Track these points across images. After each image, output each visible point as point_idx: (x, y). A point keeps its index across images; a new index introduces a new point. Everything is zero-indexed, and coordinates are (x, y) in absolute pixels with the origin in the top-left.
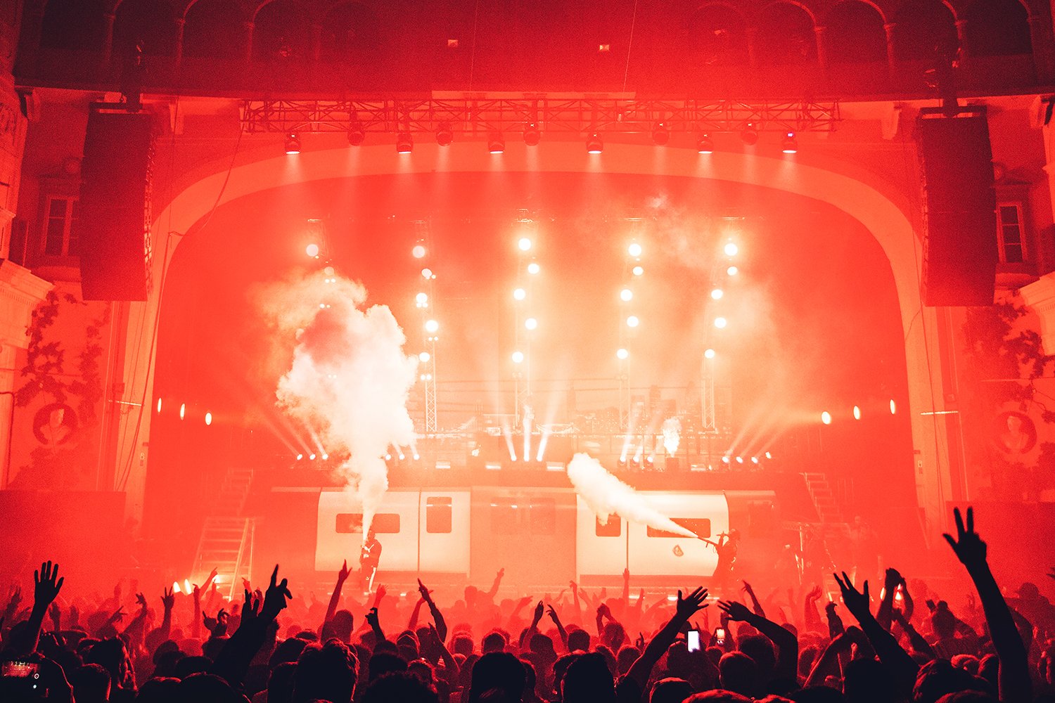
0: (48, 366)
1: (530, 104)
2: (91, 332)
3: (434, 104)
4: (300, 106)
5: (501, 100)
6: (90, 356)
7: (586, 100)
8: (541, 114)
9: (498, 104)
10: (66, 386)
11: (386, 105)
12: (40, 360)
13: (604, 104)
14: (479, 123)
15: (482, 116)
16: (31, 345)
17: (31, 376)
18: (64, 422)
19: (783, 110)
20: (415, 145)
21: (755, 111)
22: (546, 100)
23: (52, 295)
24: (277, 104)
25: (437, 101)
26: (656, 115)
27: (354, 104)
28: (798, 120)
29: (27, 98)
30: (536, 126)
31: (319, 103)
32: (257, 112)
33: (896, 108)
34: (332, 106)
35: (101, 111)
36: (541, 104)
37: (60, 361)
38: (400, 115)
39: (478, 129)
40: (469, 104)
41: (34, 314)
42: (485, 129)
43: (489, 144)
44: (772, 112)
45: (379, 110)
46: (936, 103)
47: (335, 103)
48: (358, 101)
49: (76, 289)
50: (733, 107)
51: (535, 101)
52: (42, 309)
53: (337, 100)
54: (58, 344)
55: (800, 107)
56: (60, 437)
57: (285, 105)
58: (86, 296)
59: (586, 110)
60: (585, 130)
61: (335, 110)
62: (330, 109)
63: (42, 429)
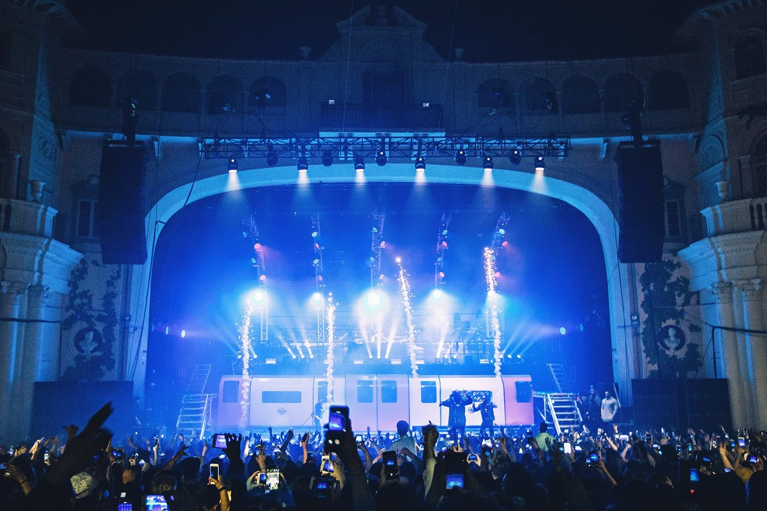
0: (83, 304)
1: (380, 140)
2: (110, 284)
3: (321, 140)
4: (237, 142)
5: (362, 138)
6: (108, 299)
7: (415, 138)
8: (387, 147)
9: (360, 140)
10: (94, 317)
11: (291, 141)
12: (78, 302)
13: (425, 140)
14: (349, 152)
15: (351, 147)
16: (71, 292)
17: (72, 312)
18: (94, 339)
19: (536, 144)
20: (309, 166)
21: (519, 144)
22: (390, 138)
23: (83, 261)
24: (222, 141)
25: (322, 138)
26: (458, 146)
27: (271, 140)
28: (545, 149)
29: (63, 137)
30: (384, 153)
31: (249, 140)
32: (210, 145)
33: (604, 142)
34: (257, 142)
35: (111, 145)
36: (387, 140)
37: (90, 301)
38: (299, 147)
39: (348, 156)
40: (343, 140)
41: (72, 273)
42: (352, 156)
43: (355, 165)
44: (529, 145)
45: (286, 144)
46: (629, 138)
47: (259, 140)
48: (273, 139)
49: (99, 258)
50: (506, 141)
51: (383, 138)
52: (78, 270)
53: (260, 138)
54: (88, 291)
55: (547, 141)
56: (91, 349)
57: (228, 141)
58: (106, 261)
59: (415, 143)
60: (414, 156)
61: (259, 144)
62: (256, 144)
63: (80, 344)
